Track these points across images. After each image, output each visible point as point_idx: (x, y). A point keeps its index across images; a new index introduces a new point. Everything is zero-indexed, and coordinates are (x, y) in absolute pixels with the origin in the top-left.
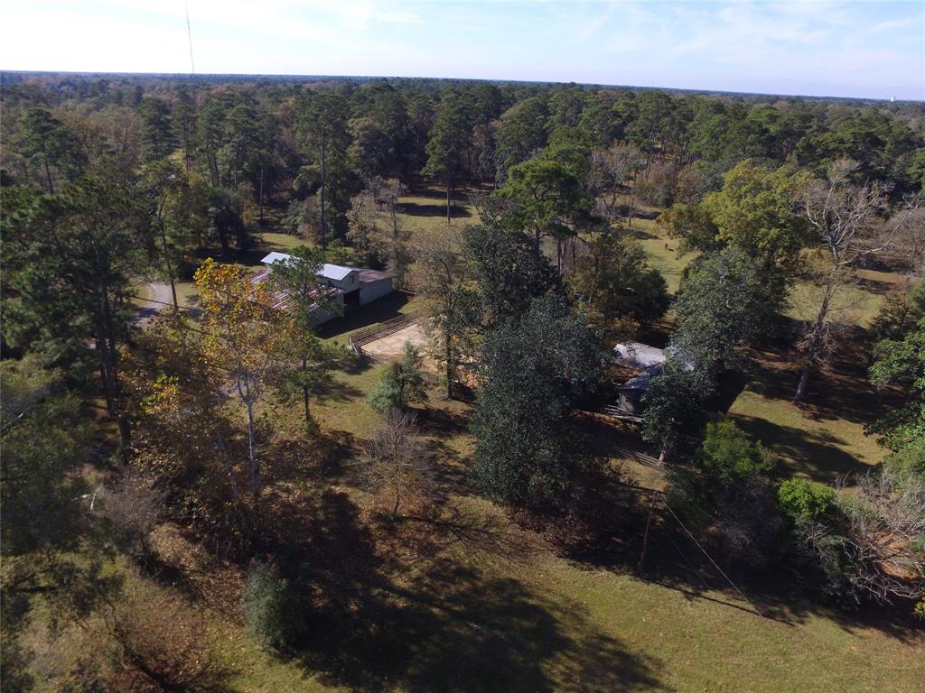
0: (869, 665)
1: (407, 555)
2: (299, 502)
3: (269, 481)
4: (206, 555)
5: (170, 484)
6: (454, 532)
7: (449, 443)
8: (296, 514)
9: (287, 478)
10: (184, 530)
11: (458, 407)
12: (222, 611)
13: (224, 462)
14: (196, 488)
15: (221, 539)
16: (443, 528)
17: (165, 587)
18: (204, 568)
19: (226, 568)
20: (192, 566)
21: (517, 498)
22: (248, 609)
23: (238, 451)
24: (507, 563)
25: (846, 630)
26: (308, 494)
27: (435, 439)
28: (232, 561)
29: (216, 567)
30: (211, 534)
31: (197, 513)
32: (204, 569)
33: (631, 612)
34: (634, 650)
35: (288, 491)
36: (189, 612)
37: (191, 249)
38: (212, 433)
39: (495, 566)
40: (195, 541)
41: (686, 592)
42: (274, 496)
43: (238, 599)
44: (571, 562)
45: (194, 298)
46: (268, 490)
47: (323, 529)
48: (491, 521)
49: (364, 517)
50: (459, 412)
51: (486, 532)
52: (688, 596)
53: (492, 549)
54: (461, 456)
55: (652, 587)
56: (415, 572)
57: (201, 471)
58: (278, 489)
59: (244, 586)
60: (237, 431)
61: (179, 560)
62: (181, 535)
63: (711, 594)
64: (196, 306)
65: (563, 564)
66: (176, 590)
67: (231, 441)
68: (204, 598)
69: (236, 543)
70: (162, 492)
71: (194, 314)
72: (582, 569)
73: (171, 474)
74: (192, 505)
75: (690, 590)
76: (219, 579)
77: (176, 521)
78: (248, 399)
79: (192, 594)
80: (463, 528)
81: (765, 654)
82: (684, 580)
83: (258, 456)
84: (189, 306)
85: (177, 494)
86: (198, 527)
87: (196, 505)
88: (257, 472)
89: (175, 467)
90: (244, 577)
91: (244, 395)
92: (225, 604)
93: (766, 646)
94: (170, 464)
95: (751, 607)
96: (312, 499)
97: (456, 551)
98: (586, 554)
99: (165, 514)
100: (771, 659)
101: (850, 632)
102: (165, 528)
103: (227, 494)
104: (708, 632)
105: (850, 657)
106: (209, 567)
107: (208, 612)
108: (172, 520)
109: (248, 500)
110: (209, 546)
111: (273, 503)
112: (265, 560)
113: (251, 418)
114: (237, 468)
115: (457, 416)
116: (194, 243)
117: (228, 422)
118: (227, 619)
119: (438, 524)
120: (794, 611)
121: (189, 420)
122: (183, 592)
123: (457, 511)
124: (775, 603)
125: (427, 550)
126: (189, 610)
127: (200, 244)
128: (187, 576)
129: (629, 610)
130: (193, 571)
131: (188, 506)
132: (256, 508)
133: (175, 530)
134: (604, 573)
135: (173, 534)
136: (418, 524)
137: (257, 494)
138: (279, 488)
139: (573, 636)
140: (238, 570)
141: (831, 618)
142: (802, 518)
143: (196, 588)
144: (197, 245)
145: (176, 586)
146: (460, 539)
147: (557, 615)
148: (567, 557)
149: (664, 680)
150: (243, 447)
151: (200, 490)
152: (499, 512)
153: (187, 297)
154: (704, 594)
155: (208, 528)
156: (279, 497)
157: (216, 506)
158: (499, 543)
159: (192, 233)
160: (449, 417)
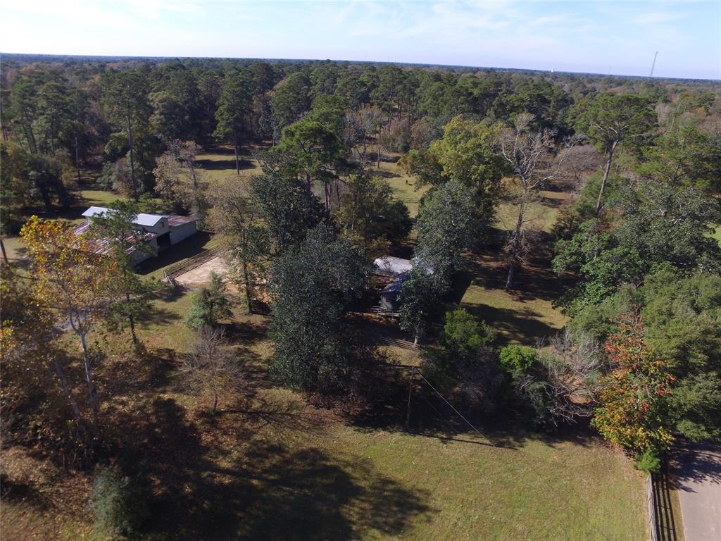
0: (565, 466)
1: (228, 442)
2: (134, 411)
3: (106, 397)
4: (53, 468)
5: (14, 413)
6: (264, 418)
7: (253, 348)
8: (132, 421)
9: (121, 393)
10: (31, 451)
11: (257, 320)
12: (73, 514)
13: (63, 387)
14: (40, 412)
15: (67, 452)
16: (254, 416)
17: (15, 503)
18: (52, 479)
19: (74, 476)
20: (41, 480)
21: (311, 385)
22: (96, 508)
23: (75, 376)
24: (307, 436)
25: (550, 446)
26: (141, 403)
27: (241, 346)
28: (78, 469)
29: (63, 478)
30: (57, 449)
31: (42, 434)
32: (52, 481)
33: (404, 459)
34: (408, 486)
35: (123, 403)
36: (41, 521)
37: (15, 208)
38: (50, 364)
39: (298, 440)
40: (42, 458)
41: (442, 438)
42: (111, 409)
43: (86, 501)
44: (357, 428)
45: (23, 251)
46: (105, 405)
47: (156, 430)
48: (292, 405)
49: (190, 416)
50: (259, 323)
51: (289, 415)
52: (444, 441)
53: (295, 426)
54: (263, 358)
55: (418, 438)
56: (235, 454)
57: (43, 397)
58: (114, 403)
59: (91, 489)
60: (73, 359)
61: (28, 477)
62: (28, 455)
63: (460, 436)
64: (25, 257)
65: (350, 430)
66: (26, 504)
67: (69, 368)
68: (54, 506)
69: (81, 453)
70: (6, 421)
71: (24, 264)
72: (365, 432)
73: (14, 404)
74: (36, 427)
75: (444, 436)
76: (68, 487)
77: (23, 444)
78: (81, 331)
79: (42, 504)
80: (270, 414)
81: (499, 473)
82: (440, 429)
83: (95, 378)
84: (19, 258)
85: (22, 420)
86: (43, 446)
87: (40, 427)
88: (94, 391)
89: (17, 397)
90: (90, 482)
91: (77, 328)
92: (74, 508)
93: (499, 467)
94: (12, 396)
95: (488, 442)
96: (144, 407)
97: (267, 433)
98: (367, 421)
99: (11, 440)
100: (504, 475)
101: (553, 447)
102: (12, 452)
103: (68, 413)
104: (460, 465)
105: (554, 464)
106: (57, 478)
107: (59, 517)
108: (19, 444)
109: (88, 416)
110: (55, 460)
111: (111, 415)
112: (108, 463)
113: (85, 347)
114: (76, 391)
115: (257, 327)
116: (19, 202)
117: (65, 353)
118: (78, 519)
119: (250, 413)
120: (516, 440)
121: (28, 356)
122: (33, 505)
123: (264, 401)
124: (503, 436)
125: (244, 435)
126: (40, 519)
127: (24, 203)
128: (37, 490)
129: (403, 457)
130: (42, 485)
131: (32, 429)
132: (97, 421)
133: (22, 452)
134: (382, 433)
135: (20, 456)
136: (235, 415)
137: (96, 410)
138: (116, 402)
139: (363, 484)
140: (85, 476)
141: (540, 440)
142: (516, 373)
143: (46, 498)
144: (22, 205)
145: (26, 501)
146: (269, 422)
147: (349, 470)
148: (353, 425)
149: (432, 504)
150: (80, 371)
151: (43, 414)
152: (298, 397)
153: (16, 250)
154: (454, 437)
155: (53, 445)
156: (116, 409)
157: (59, 425)
158: (300, 421)
159: (15, 194)
160: (251, 328)
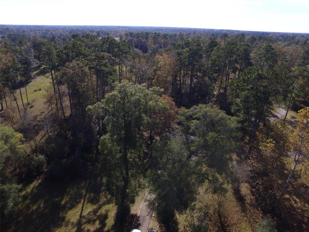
3: (290, 193)
4: (254, 201)
5: (255, 173)
9: (297, 197)
10: (252, 189)
12: (250, 222)
13: (276, 177)
14: (263, 179)
15: (262, 200)
17: (237, 201)
18: (251, 204)
19: (258, 210)
20: (248, 201)
22: (258, 228)
23: (283, 176)
28: (261, 209)
29: (255, 207)
30: (260, 196)
31: (259, 187)
35: (295, 201)
36: (240, 214)
37: (300, 100)
38: (277, 165)
40: (253, 195)
42: (288, 200)
43: (257, 222)
45: (294, 118)
46: (287, 196)
57: (267, 175)
58: (292, 198)
59: (261, 220)
60: (287, 170)
61: (246, 197)
62: (250, 190)
64: (293, 120)
66: (240, 204)
67: (283, 171)
68: (246, 213)
69: (266, 205)
70: (251, 174)
73: (257, 170)
74: (258, 184)
76: (254, 212)
78: (297, 162)
79: (244, 210)
83: (290, 182)
84: (290, 119)
85: (256, 177)
86: (256, 192)
88: (287, 187)
89: (259, 169)
90: (262, 217)
91: (296, 159)
92: (252, 220)
94: (258, 167)
99: (249, 181)
102: (246, 185)
103: (271, 187)
106: (253, 206)
107: (245, 218)
108: (250, 184)
109: (278, 194)
110: (257, 200)
111: (287, 202)
112: (273, 218)
113: (294, 168)
114: (280, 182)
116: (303, 98)
117: (285, 165)
118: (250, 225)
121: (272, 157)
122: (241, 207)
128: (245, 203)
130: (248, 203)
132: (280, 199)
133: (249, 187)
137: (282, 195)
140: (262, 214)
143: (246, 209)
144: (304, 100)
150: (287, 176)
151: (263, 181)
153: (291, 116)
155: (259, 194)
156: (291, 201)
157: (266, 189)
